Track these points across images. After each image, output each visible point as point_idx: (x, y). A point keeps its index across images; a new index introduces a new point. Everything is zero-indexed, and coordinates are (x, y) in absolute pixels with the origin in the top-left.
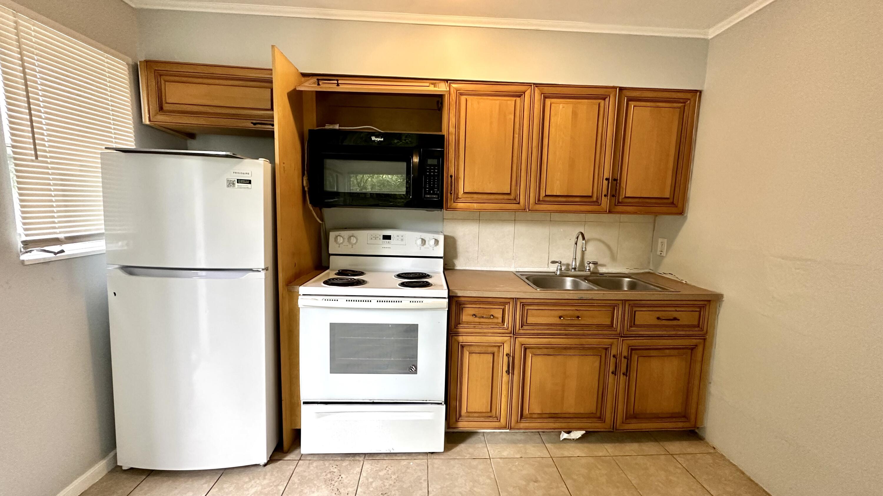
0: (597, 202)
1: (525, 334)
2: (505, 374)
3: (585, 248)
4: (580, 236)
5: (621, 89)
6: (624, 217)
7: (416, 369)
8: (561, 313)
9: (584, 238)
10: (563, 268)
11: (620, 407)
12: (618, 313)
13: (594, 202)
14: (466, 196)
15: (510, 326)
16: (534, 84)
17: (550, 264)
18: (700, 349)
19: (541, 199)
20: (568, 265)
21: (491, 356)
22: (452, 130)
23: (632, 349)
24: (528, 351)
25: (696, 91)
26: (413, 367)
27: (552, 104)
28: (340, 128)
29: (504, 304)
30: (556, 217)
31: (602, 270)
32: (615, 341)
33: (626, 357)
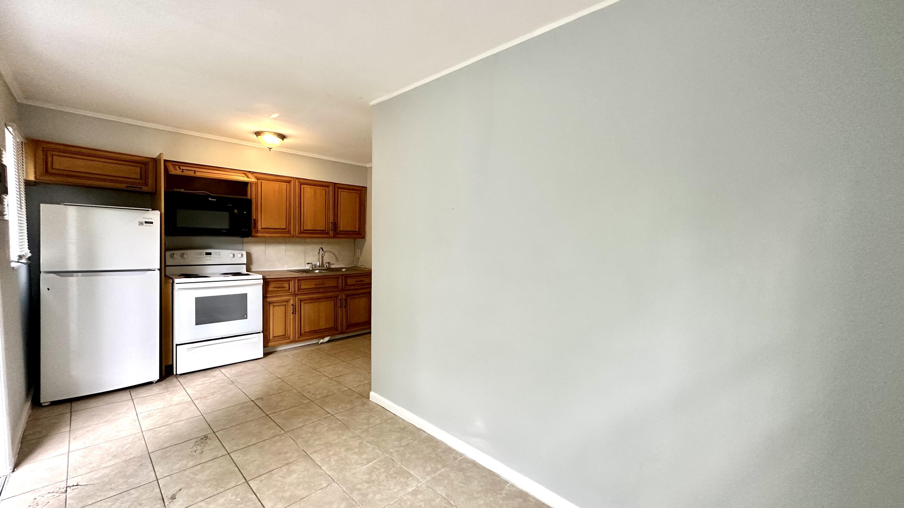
0: (328, 233)
1: (300, 294)
2: (291, 315)
3: (324, 255)
4: (321, 249)
5: (335, 183)
6: (341, 240)
7: (247, 316)
8: (315, 283)
9: (323, 250)
10: (313, 267)
11: (344, 324)
12: (340, 280)
13: (326, 233)
14: (262, 229)
15: (293, 291)
16: (295, 178)
17: (306, 265)
19: (302, 231)
20: (315, 265)
21: (284, 307)
22: (253, 196)
23: (347, 296)
24: (302, 302)
25: (364, 187)
26: (245, 315)
27: (305, 188)
28: (185, 191)
29: (289, 281)
30: (308, 240)
31: (332, 267)
32: (340, 293)
33: (345, 300)
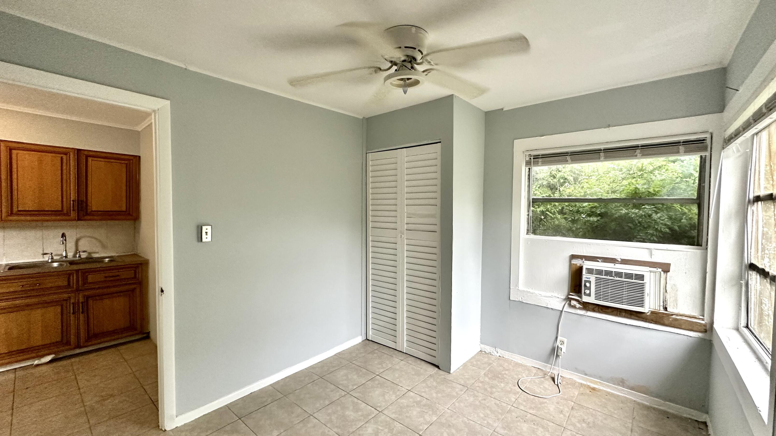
0: (68, 214)
5: (79, 150)
8: (22, 284)
10: (52, 258)
11: (82, 335)
12: (74, 278)
13: (65, 214)
17: (44, 256)
18: (138, 291)
19: (14, 213)
20: (54, 256)
23: (87, 298)
27: (18, 154)
31: (94, 256)
32: (73, 294)
33: (82, 303)
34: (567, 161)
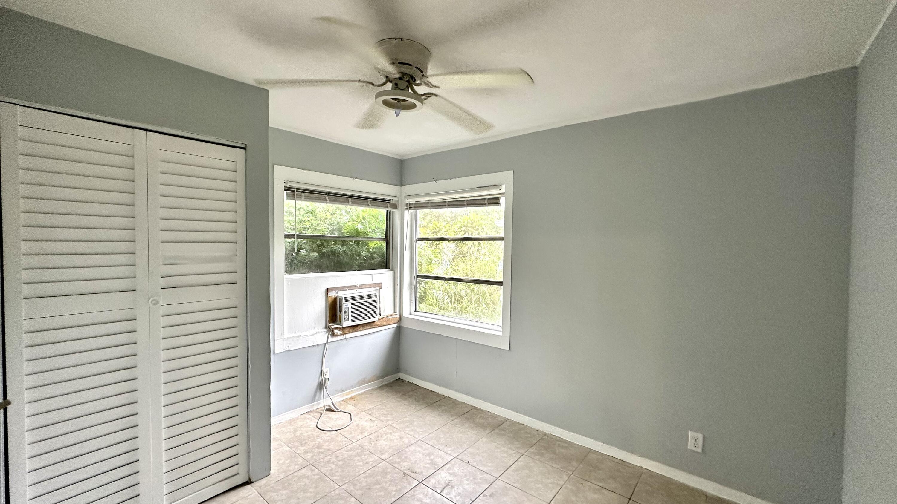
34: (326, 200)
